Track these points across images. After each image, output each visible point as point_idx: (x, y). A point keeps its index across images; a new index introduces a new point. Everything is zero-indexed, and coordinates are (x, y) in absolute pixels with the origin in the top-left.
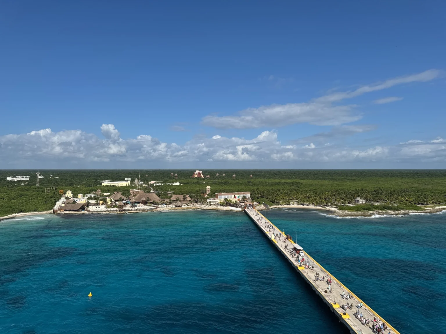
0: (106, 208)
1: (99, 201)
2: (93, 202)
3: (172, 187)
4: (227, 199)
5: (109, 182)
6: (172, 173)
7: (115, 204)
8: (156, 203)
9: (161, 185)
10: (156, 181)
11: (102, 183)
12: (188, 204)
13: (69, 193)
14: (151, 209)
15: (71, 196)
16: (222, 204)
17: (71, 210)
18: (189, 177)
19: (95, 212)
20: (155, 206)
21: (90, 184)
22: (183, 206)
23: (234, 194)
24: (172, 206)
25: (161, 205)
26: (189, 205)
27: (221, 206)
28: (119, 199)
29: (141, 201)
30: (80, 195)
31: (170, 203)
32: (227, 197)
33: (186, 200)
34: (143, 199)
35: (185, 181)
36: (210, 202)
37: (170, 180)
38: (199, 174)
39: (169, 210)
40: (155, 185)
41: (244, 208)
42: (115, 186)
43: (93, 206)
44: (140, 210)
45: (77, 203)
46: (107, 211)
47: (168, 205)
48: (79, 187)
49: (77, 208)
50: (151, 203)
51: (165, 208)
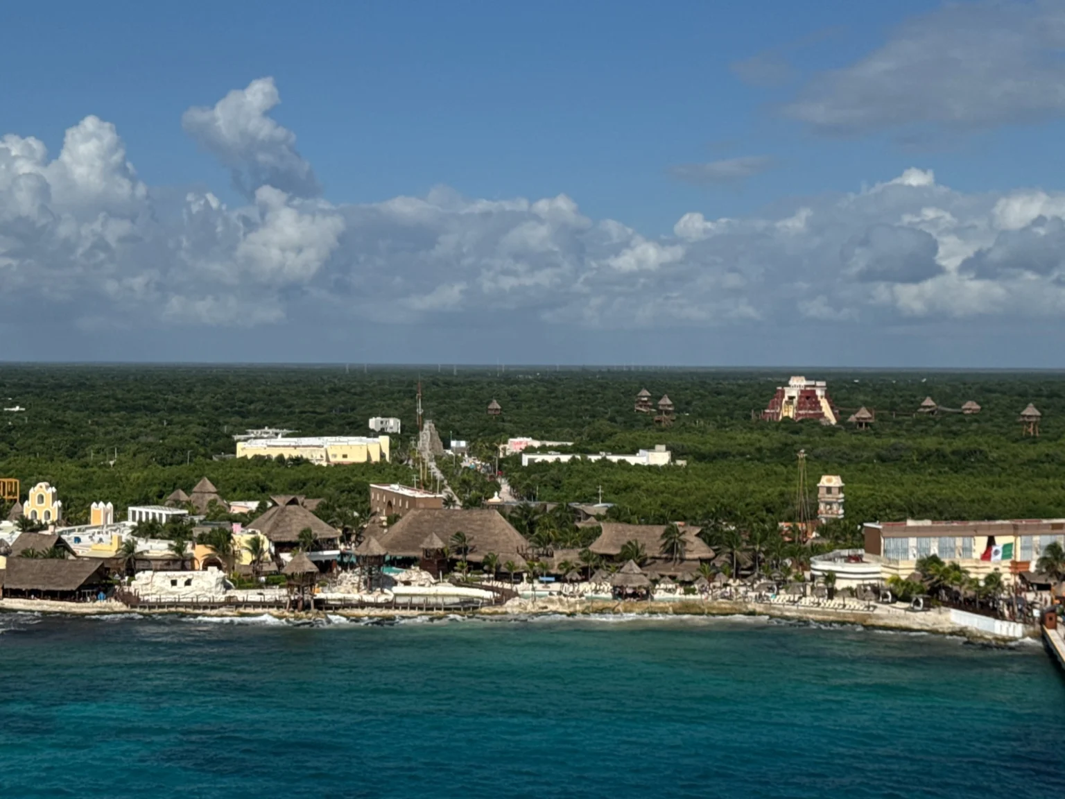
0: (228, 587)
1: (193, 547)
2: (158, 548)
3: (620, 477)
4: (934, 559)
5: (280, 440)
6: (645, 392)
7: (273, 567)
8: (503, 569)
9: (558, 461)
10: (542, 438)
11: (240, 446)
12: (691, 583)
13: (41, 498)
14: (468, 606)
15: (55, 516)
16: (902, 592)
17: (38, 594)
18: (748, 417)
19: (165, 610)
20: (498, 584)
21: (175, 450)
22: (660, 595)
23: (990, 527)
24: (596, 591)
25: (530, 581)
26: (693, 592)
27: (899, 604)
28: (301, 536)
29: (420, 554)
30: (101, 511)
31: (586, 575)
32: (941, 550)
33: (682, 560)
34: (431, 542)
35: (711, 443)
36: (830, 577)
37: (622, 436)
38: (808, 397)
39: (572, 614)
40: (525, 463)
41: (1042, 621)
42: (307, 461)
43: (156, 570)
44: (405, 607)
45: (74, 554)
46: (230, 603)
47: (572, 581)
48: (112, 463)
49: (69, 583)
50: (476, 567)
51: (552, 602)
